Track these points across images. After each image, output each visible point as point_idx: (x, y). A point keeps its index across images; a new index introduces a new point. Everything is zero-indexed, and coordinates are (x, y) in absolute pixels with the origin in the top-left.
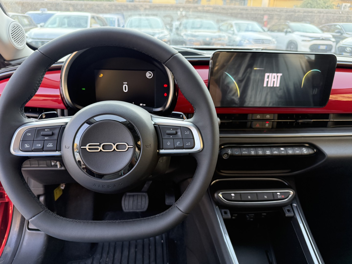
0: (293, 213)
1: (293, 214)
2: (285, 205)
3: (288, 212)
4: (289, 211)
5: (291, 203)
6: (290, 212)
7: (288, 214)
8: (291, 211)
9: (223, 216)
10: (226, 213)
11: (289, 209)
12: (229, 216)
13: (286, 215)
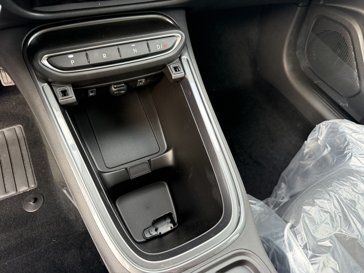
0: (182, 71)
1: (184, 73)
2: (170, 60)
3: (176, 71)
4: (177, 69)
5: (179, 56)
6: (179, 71)
7: (175, 75)
8: (179, 69)
9: (60, 101)
10: (64, 93)
11: (178, 66)
12: (72, 97)
13: (173, 78)
